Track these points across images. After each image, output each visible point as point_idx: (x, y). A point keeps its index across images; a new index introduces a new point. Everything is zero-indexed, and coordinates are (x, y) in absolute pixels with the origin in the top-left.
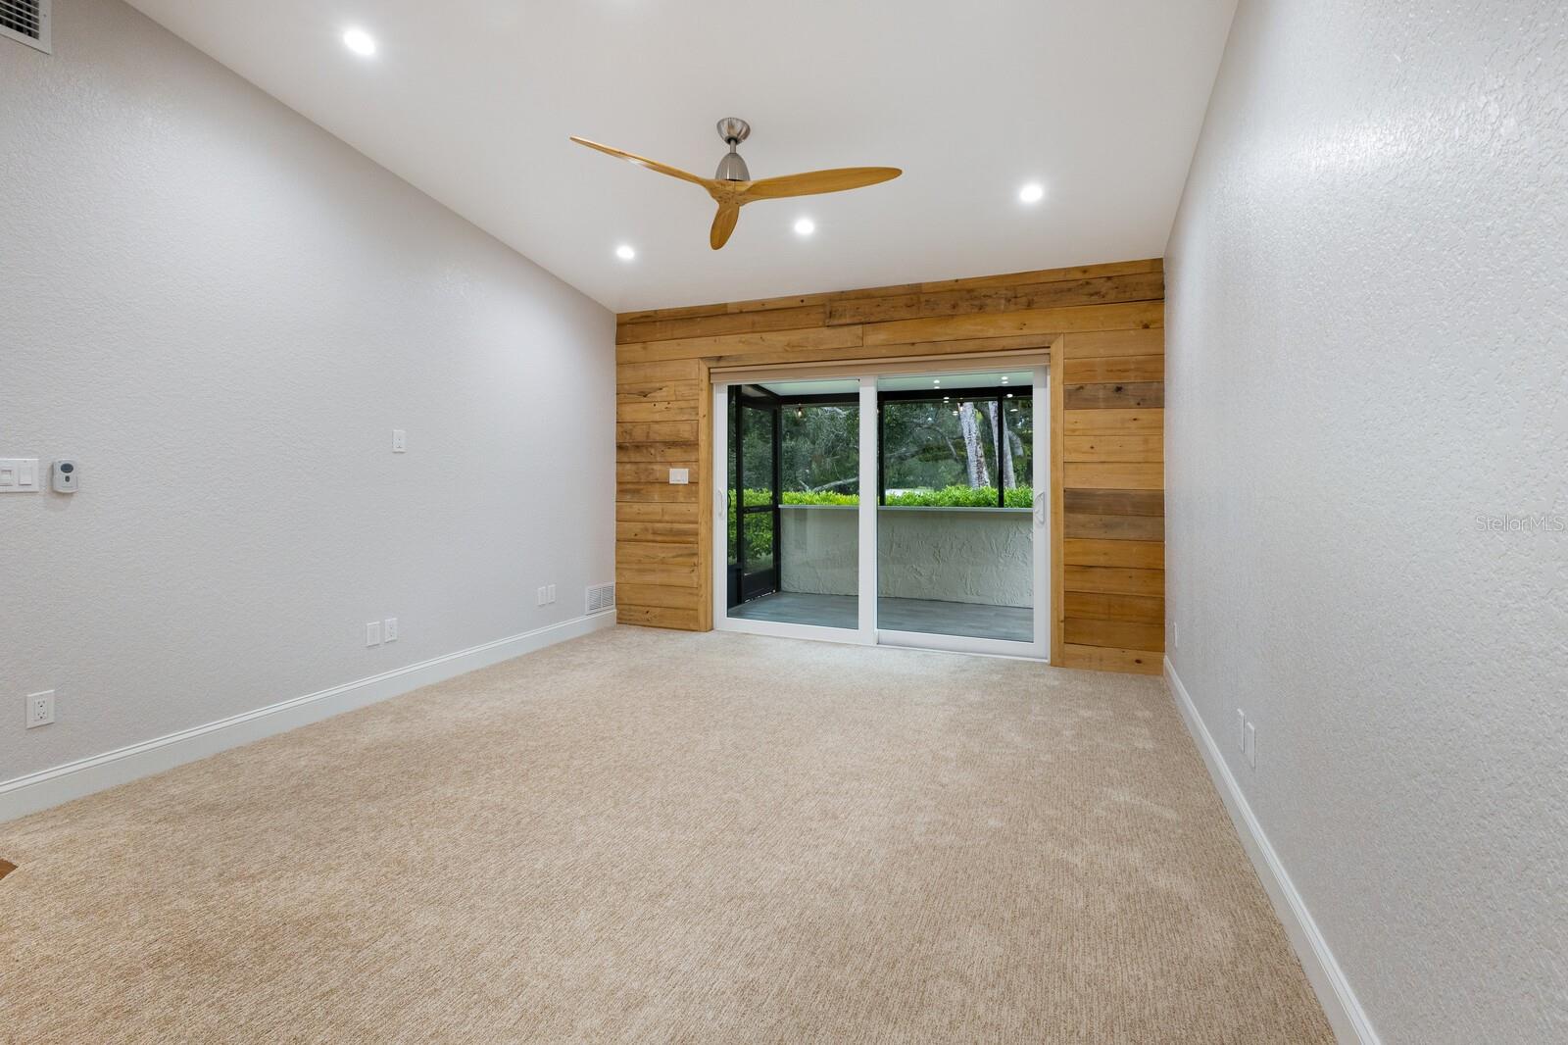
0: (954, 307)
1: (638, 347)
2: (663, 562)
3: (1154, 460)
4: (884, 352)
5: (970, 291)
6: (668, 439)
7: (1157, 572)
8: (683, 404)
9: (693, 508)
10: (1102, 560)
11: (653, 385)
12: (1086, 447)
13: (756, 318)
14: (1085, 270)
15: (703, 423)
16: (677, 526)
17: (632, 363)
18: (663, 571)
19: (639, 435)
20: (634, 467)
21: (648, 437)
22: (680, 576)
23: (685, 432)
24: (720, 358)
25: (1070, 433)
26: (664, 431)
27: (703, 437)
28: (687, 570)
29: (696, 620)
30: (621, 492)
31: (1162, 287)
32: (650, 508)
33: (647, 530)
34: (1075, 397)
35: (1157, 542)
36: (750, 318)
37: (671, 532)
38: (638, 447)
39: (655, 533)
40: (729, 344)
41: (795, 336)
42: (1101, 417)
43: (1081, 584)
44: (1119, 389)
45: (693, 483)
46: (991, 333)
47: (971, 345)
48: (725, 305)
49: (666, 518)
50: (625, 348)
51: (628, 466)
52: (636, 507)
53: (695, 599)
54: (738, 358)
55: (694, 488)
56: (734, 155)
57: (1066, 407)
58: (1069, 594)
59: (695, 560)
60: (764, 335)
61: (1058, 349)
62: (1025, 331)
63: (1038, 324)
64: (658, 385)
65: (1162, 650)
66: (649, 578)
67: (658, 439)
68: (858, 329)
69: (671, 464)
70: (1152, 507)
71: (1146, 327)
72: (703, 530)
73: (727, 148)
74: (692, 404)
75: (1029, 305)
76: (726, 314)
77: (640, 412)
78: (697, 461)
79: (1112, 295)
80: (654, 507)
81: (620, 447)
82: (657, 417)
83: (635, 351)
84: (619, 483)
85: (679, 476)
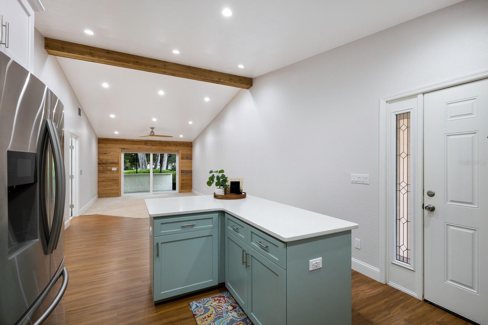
0: (166, 145)
1: (104, 145)
2: (110, 185)
3: (191, 166)
4: (156, 150)
5: (168, 143)
6: (112, 162)
7: (191, 180)
8: (115, 156)
9: (118, 175)
10: (185, 179)
11: (108, 152)
12: (183, 165)
13: (131, 142)
14: (184, 142)
15: (120, 160)
16: (114, 178)
17: (103, 148)
18: (111, 186)
19: (104, 161)
20: (103, 167)
21: (106, 161)
22: (115, 187)
23: (116, 161)
24: (124, 148)
25: (182, 163)
26: (111, 161)
27: (120, 162)
28: (116, 186)
29: (119, 194)
30: (98, 172)
31: (192, 145)
32: (107, 175)
33: (106, 179)
34: (182, 158)
35: (191, 176)
36: (130, 142)
37: (112, 179)
38: (104, 164)
39: (108, 180)
40: (126, 146)
41: (139, 146)
42: (185, 161)
43: (183, 182)
44: (187, 157)
45: (118, 170)
46: (171, 149)
47: (169, 150)
48: (125, 139)
49: (111, 177)
50: (100, 144)
51: (101, 167)
52: (103, 175)
53: (118, 191)
54: (128, 149)
55: (118, 171)
56: (152, 131)
57: (181, 159)
58: (181, 184)
59: (118, 184)
60: (134, 145)
61: (180, 152)
62: (176, 149)
63: (177, 148)
64: (109, 152)
65: (192, 189)
66: (107, 188)
67: (109, 162)
68: (151, 146)
69: (112, 167)
70: (190, 172)
71: (190, 150)
72: (120, 178)
73: (151, 130)
74: (117, 156)
75: (177, 146)
76: (125, 141)
77: (104, 157)
78: (119, 166)
79: (187, 146)
80: (108, 175)
81: (99, 164)
82: (109, 158)
83: (103, 145)
84: (98, 171)
85: (114, 169)
